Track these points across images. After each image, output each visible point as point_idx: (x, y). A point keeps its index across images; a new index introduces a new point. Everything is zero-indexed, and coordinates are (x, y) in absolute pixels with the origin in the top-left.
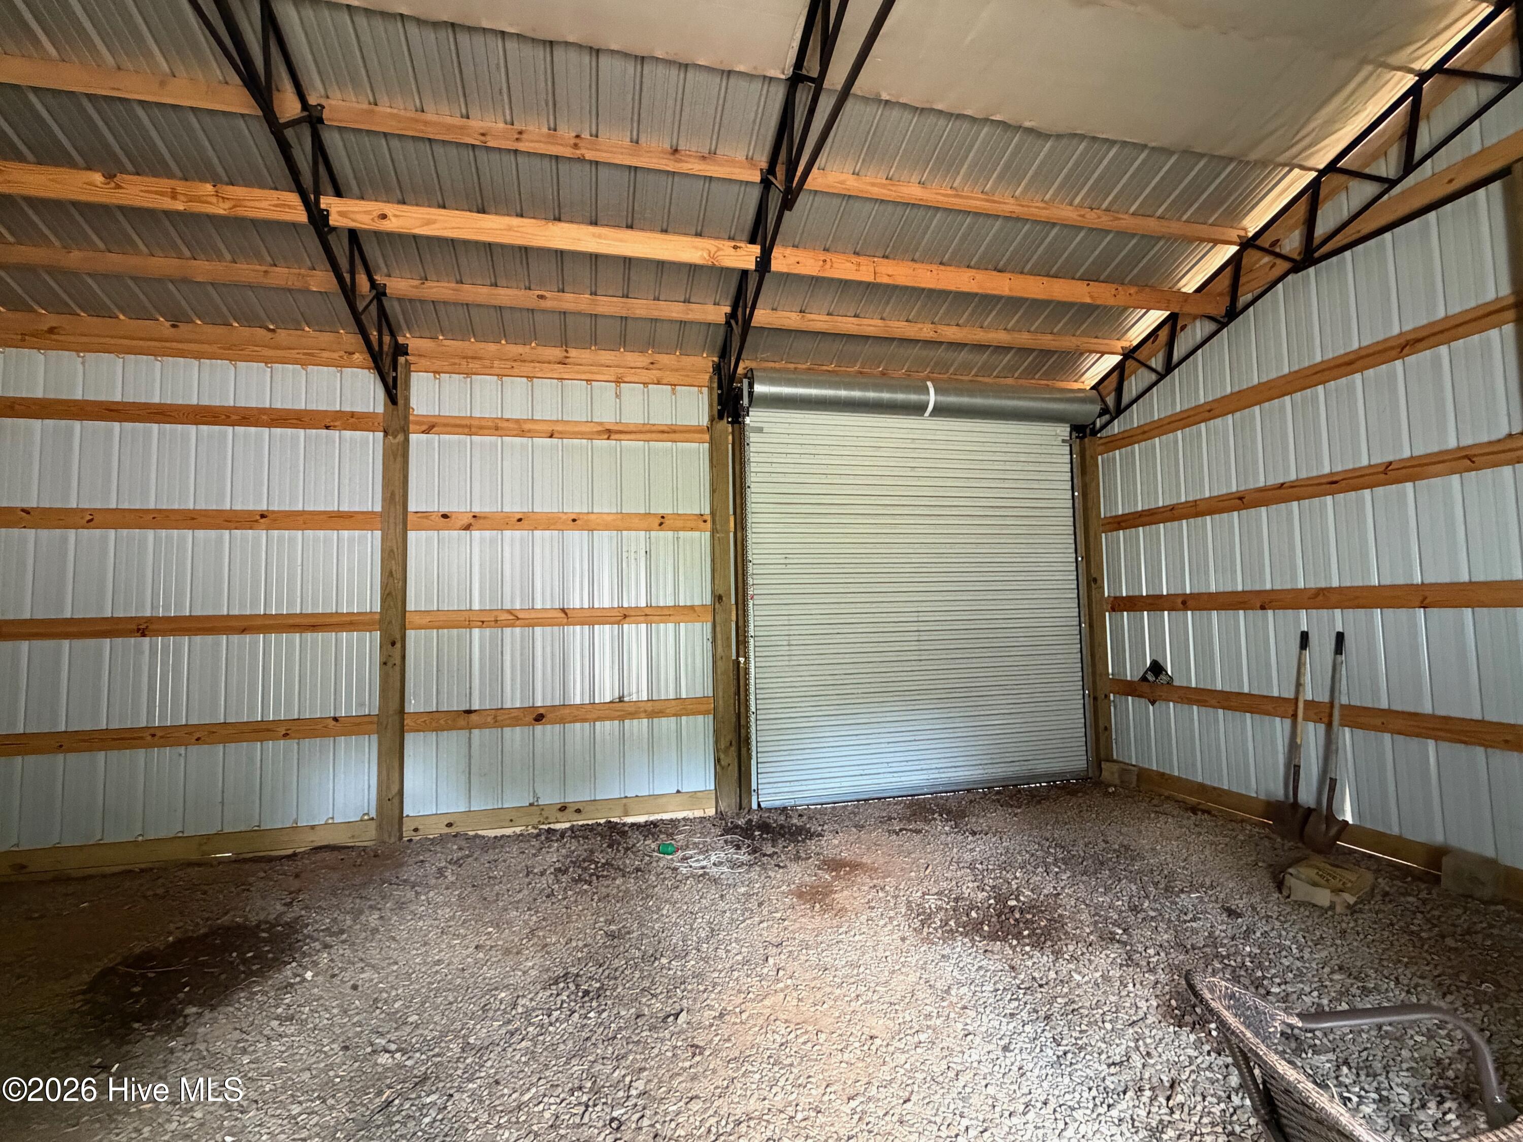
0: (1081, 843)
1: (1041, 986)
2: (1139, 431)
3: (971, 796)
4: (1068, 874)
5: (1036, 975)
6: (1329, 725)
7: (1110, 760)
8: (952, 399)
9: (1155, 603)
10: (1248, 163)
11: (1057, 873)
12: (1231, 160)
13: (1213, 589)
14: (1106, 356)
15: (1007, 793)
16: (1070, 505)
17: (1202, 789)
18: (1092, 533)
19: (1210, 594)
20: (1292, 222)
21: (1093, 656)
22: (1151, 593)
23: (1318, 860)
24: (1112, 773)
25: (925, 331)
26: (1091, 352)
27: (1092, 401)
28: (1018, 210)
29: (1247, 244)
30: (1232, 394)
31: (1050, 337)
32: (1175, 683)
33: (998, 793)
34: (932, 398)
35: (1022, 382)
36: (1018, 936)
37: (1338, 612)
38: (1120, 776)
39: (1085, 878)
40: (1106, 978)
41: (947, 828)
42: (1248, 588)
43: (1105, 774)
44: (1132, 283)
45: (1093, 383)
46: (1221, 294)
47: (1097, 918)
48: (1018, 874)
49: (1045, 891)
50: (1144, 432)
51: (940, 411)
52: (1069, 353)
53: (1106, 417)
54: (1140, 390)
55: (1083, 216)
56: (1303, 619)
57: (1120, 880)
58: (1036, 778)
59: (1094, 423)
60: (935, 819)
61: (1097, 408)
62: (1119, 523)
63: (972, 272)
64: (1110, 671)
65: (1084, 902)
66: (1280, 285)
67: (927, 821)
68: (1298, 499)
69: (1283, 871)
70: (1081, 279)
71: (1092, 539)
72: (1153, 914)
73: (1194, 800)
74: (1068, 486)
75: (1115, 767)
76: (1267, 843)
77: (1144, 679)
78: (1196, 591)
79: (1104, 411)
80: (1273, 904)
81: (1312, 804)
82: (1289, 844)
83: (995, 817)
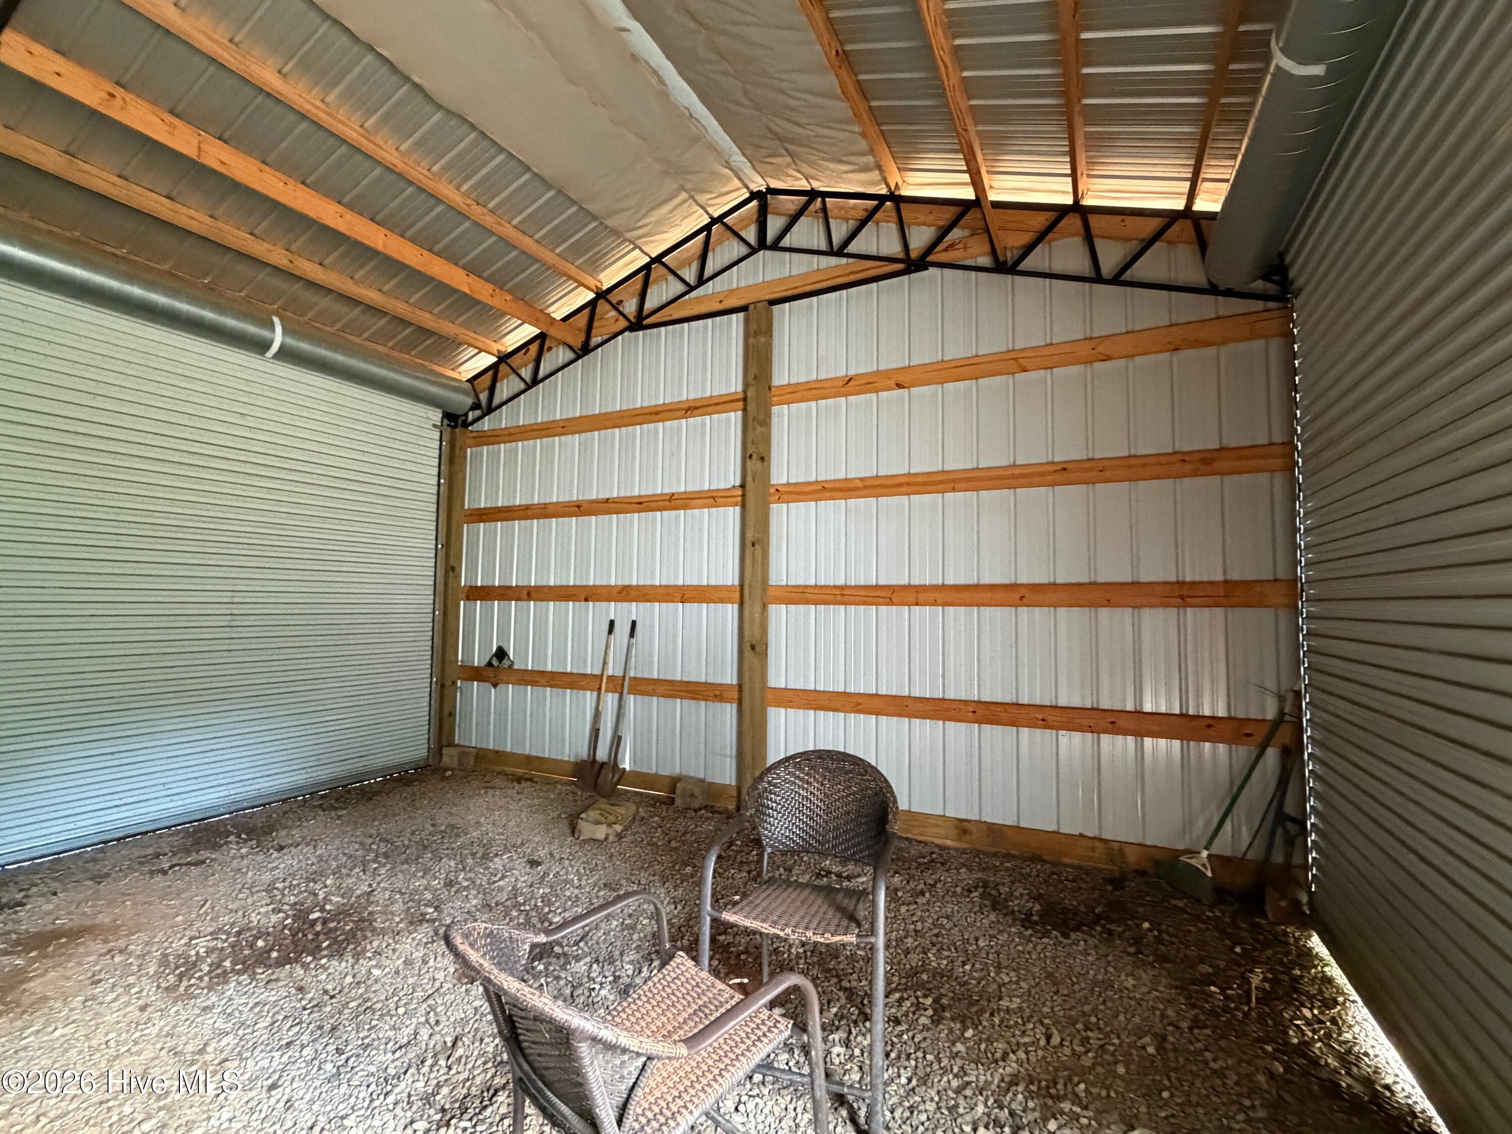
0: (408, 832)
1: (332, 997)
2: (506, 432)
3: (286, 807)
4: (388, 866)
5: (329, 987)
6: (621, 694)
7: (451, 744)
8: (305, 346)
9: (506, 593)
10: (607, 227)
11: (375, 869)
12: (595, 218)
13: (552, 583)
14: (483, 354)
15: (334, 795)
16: (435, 492)
17: (529, 761)
18: (454, 523)
19: (550, 587)
20: (632, 290)
21: (444, 644)
22: (502, 584)
23: (603, 804)
24: (452, 757)
25: (278, 256)
26: (470, 345)
27: (464, 392)
28: (400, 166)
29: (602, 295)
30: (581, 417)
31: (428, 315)
32: (515, 667)
33: (323, 797)
34: (278, 338)
35: (395, 354)
36: (315, 952)
37: (634, 604)
38: (460, 760)
39: (405, 867)
40: (408, 963)
41: (244, 851)
42: (578, 583)
43: (446, 760)
44: (510, 291)
45: (470, 376)
46: (579, 330)
47: (410, 904)
48: (328, 882)
49: (358, 892)
50: (510, 435)
51: (286, 355)
52: (448, 339)
53: (478, 413)
54: (511, 394)
55: (468, 206)
56: (613, 610)
57: (441, 859)
58: (373, 773)
59: (466, 415)
60: (227, 843)
61: (469, 401)
62: (481, 515)
63: (341, 209)
64: (460, 658)
65: (400, 892)
66: (620, 337)
67: (216, 847)
68: (618, 513)
69: (578, 817)
70: (463, 268)
71: (454, 528)
72: (465, 884)
73: (520, 771)
74: (435, 471)
75: (454, 751)
76: (570, 797)
77: (490, 664)
78: (539, 584)
79: (476, 406)
80: (565, 847)
81: (605, 759)
82: (585, 795)
83: (313, 824)
